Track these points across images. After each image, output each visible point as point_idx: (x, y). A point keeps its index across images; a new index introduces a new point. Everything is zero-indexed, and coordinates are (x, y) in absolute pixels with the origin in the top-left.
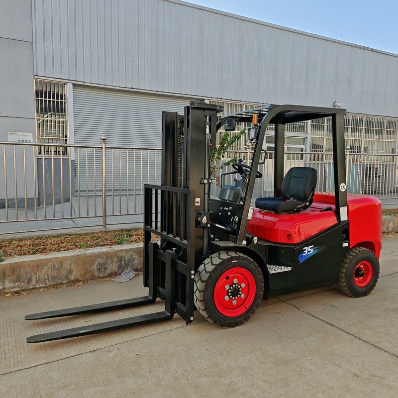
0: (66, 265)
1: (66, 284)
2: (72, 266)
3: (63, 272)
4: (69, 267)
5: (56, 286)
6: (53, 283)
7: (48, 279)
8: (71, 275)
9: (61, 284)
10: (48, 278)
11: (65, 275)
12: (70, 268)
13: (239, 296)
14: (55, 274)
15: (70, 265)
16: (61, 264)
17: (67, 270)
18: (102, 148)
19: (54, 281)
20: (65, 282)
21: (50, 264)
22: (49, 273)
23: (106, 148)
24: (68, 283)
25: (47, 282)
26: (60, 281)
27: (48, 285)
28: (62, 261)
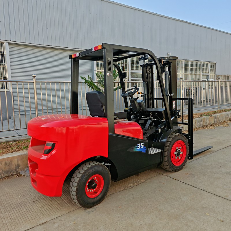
0: (15, 162)
1: (15, 175)
2: (19, 163)
3: (13, 167)
4: (17, 163)
5: (9, 177)
6: (6, 175)
7: (3, 173)
8: (19, 168)
9: (12, 175)
10: (3, 172)
11: (15, 169)
12: (18, 164)
14: (7, 169)
15: (18, 162)
16: (11, 162)
17: (15, 165)
18: (33, 82)
19: (7, 174)
20: (15, 174)
21: (3, 163)
22: (3, 169)
23: (36, 82)
24: (17, 174)
25: (2, 175)
26: (11, 173)
27: (3, 177)
28: (11, 160)
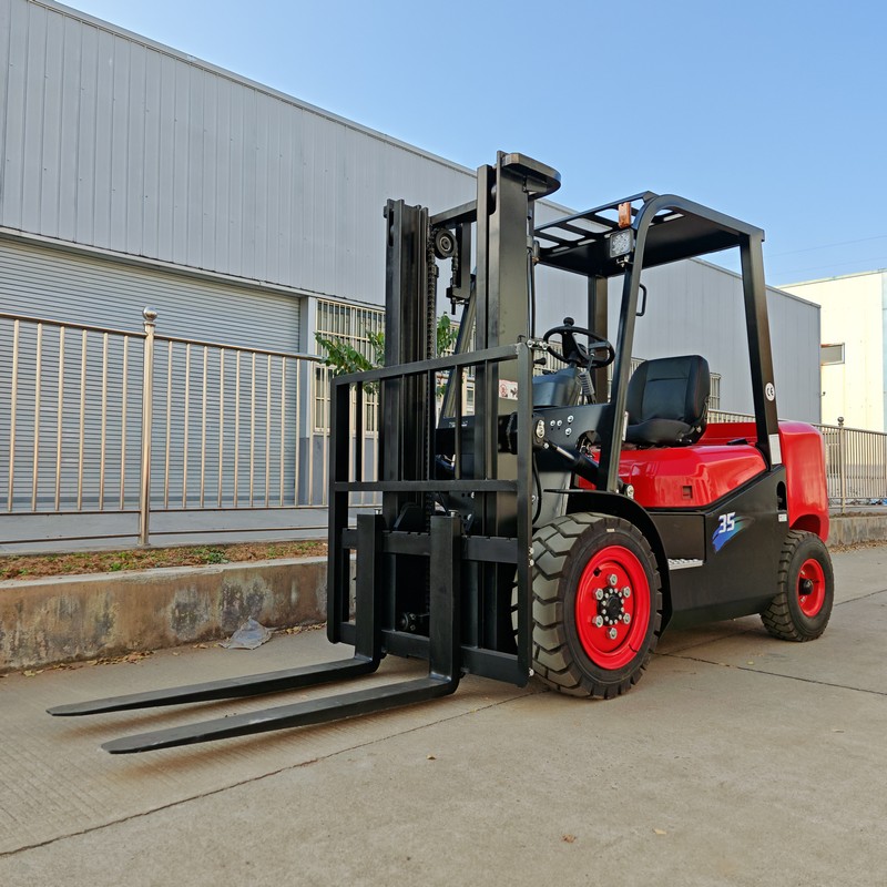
0: (96, 606)
1: (92, 658)
2: (111, 610)
3: (87, 626)
4: (102, 613)
5: (67, 663)
6: (59, 656)
7: (46, 646)
8: (107, 634)
9: (80, 658)
10: (47, 642)
11: (92, 633)
12: (106, 616)
13: (620, 617)
14: (65, 630)
15: (107, 606)
16: (83, 602)
17: (97, 620)
19: (61, 650)
20: (90, 654)
21: (53, 602)
22: (49, 628)
23: (155, 338)
24: (98, 656)
25: (43, 654)
26: (77, 651)
27: (44, 662)
28: (83, 595)
